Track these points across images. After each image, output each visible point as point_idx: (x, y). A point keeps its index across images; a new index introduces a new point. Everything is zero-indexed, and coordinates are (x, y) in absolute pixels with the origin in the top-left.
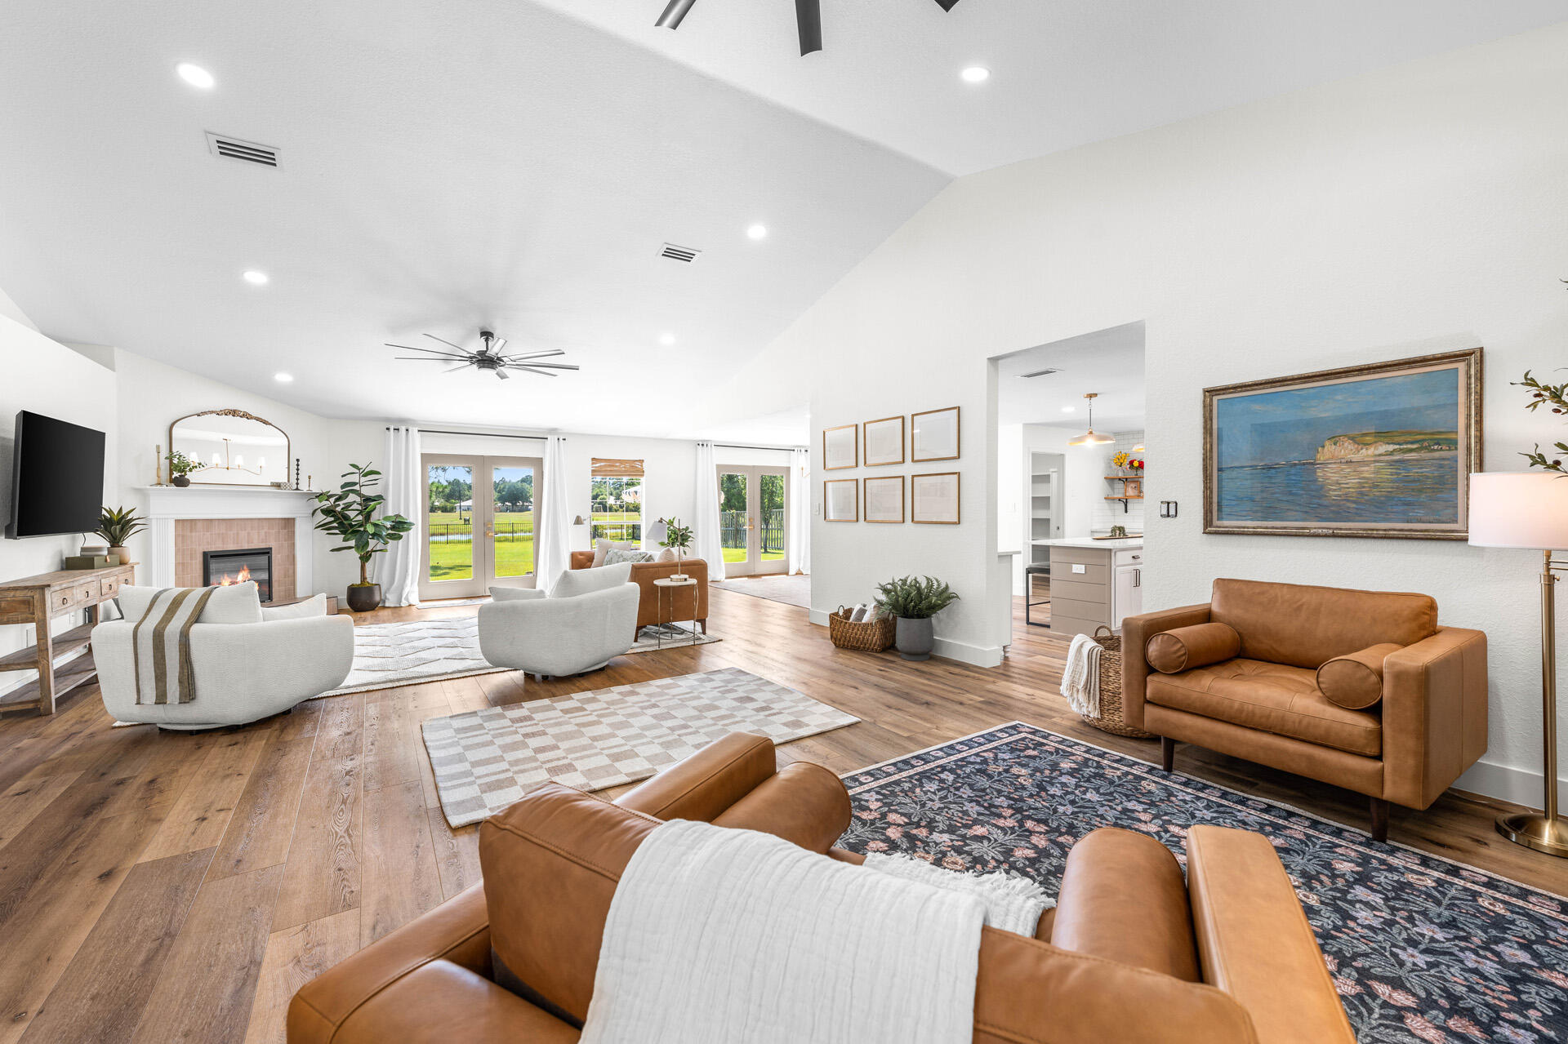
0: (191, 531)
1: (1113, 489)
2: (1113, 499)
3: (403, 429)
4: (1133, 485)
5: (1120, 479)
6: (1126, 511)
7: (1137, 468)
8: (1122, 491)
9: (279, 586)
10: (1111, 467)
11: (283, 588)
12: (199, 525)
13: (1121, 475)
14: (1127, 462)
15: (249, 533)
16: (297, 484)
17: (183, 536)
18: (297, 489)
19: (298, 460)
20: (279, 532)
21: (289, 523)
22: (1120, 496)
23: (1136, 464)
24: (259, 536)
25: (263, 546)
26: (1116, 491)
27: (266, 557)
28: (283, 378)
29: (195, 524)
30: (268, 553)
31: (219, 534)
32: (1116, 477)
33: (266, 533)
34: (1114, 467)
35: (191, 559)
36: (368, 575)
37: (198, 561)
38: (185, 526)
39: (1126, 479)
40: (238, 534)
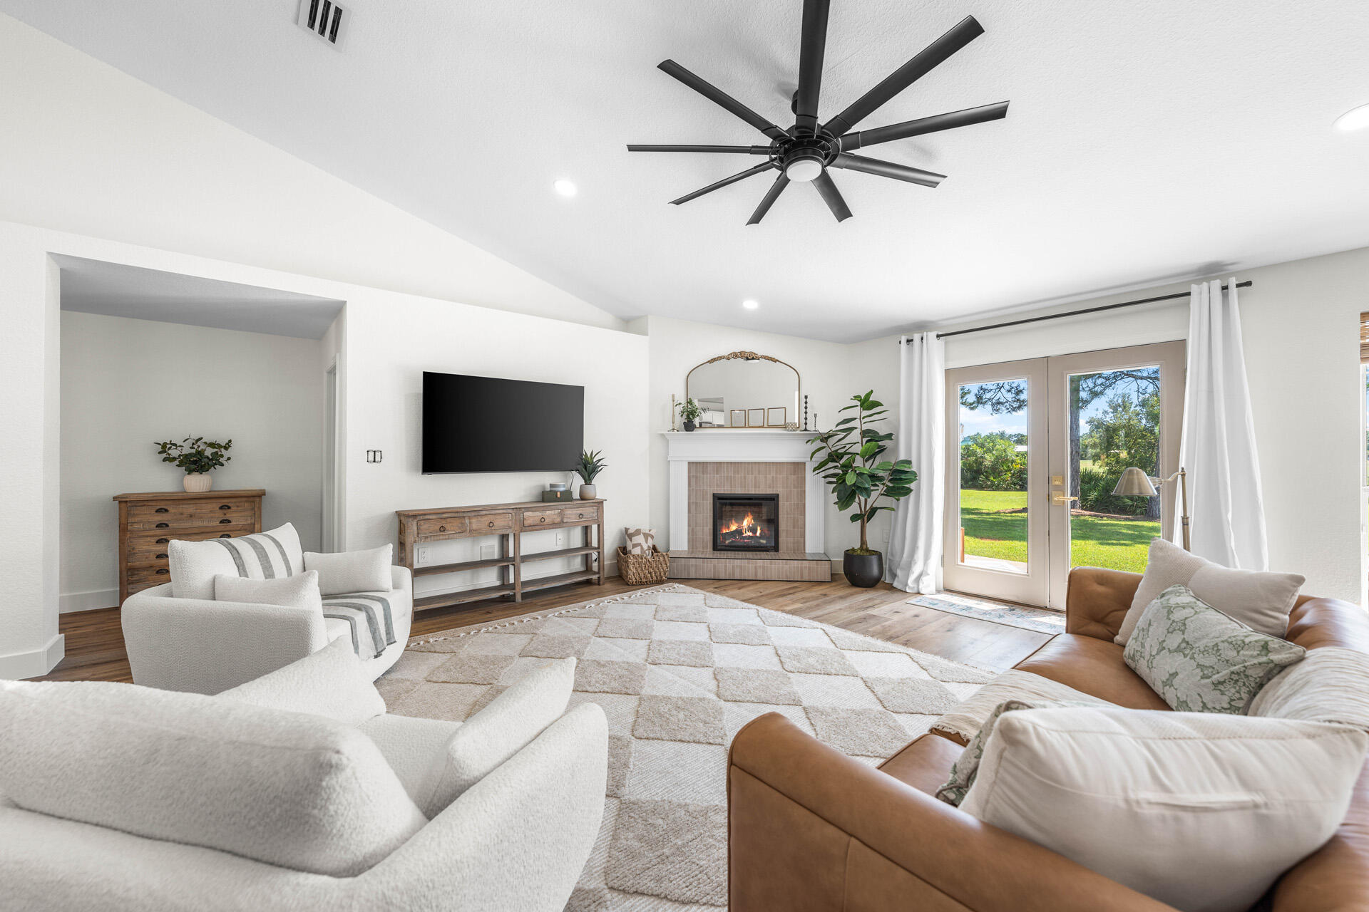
0: (703, 474)
3: (917, 337)
9: (787, 537)
11: (790, 540)
12: (710, 468)
15: (755, 477)
16: (806, 424)
17: (697, 478)
18: (806, 430)
19: (806, 397)
20: (787, 478)
21: (798, 467)
24: (766, 480)
25: (769, 491)
27: (772, 503)
28: (750, 305)
29: (707, 467)
30: (774, 499)
31: (727, 477)
33: (773, 477)
35: (703, 500)
36: (868, 538)
37: (710, 503)
38: (697, 469)
40: (745, 477)
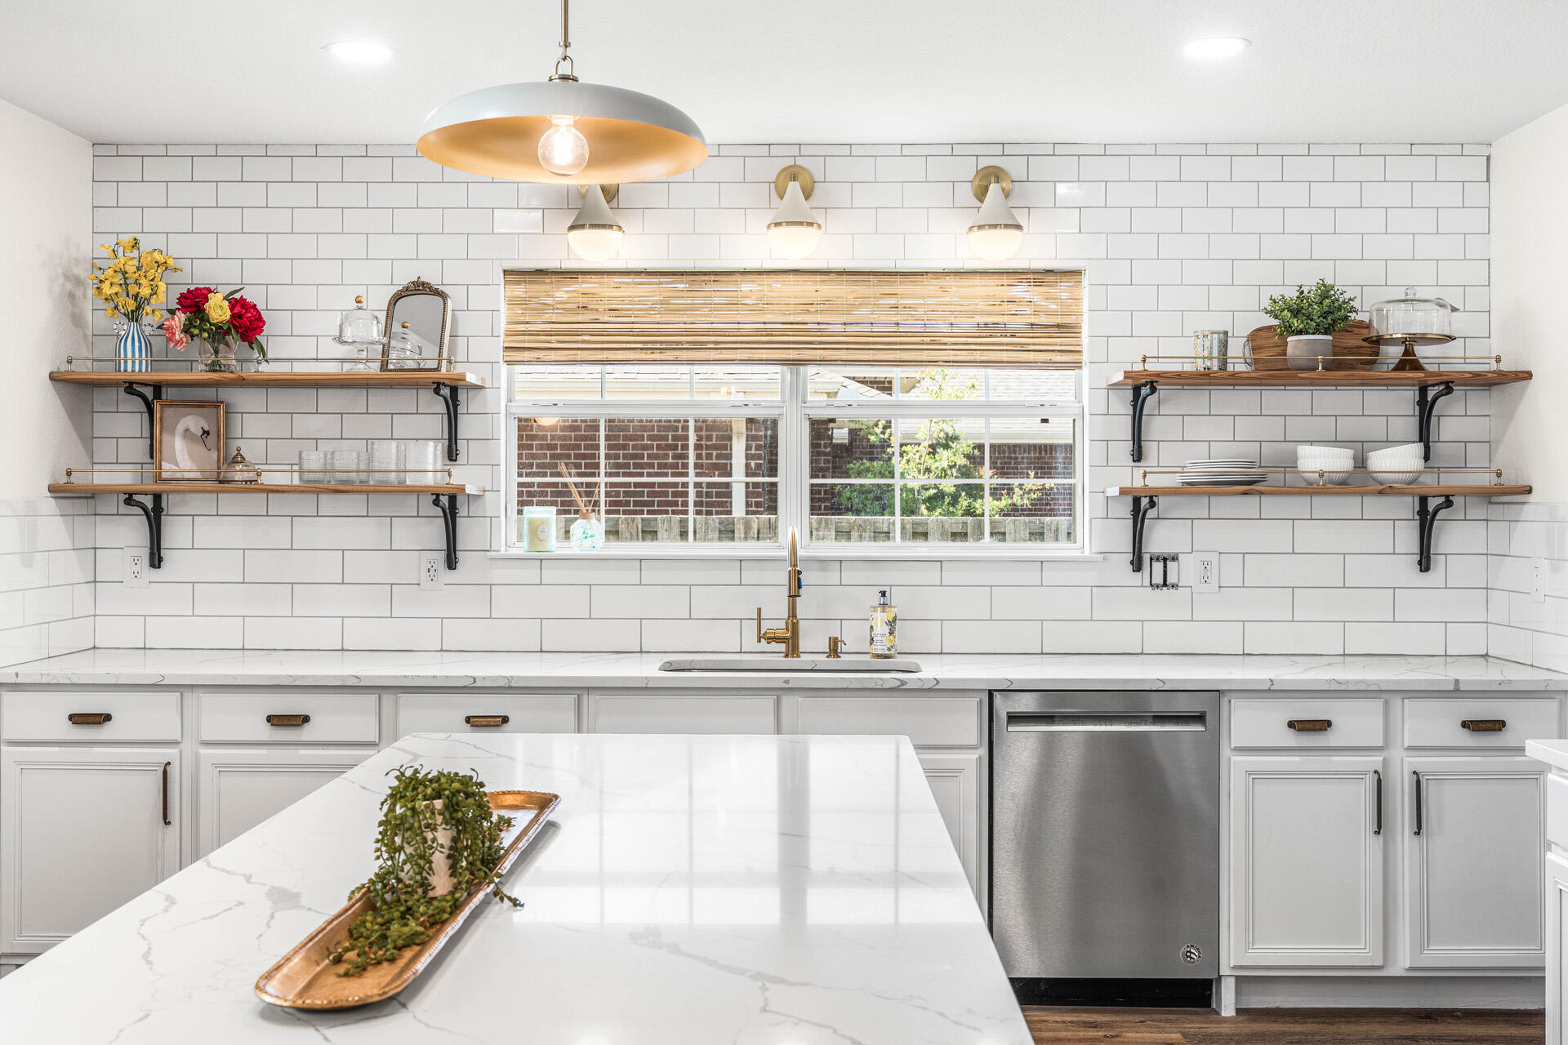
1: (87, 438)
2: (91, 495)
4: (193, 422)
5: (130, 387)
6: (156, 560)
7: (219, 334)
8: (136, 449)
10: (77, 320)
13: (135, 364)
14: (166, 296)
22: (124, 478)
23: (218, 310)
26: (105, 450)
32: (107, 372)
34: (99, 318)
39: (157, 388)
